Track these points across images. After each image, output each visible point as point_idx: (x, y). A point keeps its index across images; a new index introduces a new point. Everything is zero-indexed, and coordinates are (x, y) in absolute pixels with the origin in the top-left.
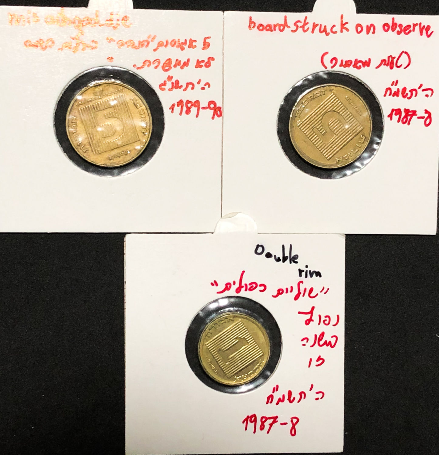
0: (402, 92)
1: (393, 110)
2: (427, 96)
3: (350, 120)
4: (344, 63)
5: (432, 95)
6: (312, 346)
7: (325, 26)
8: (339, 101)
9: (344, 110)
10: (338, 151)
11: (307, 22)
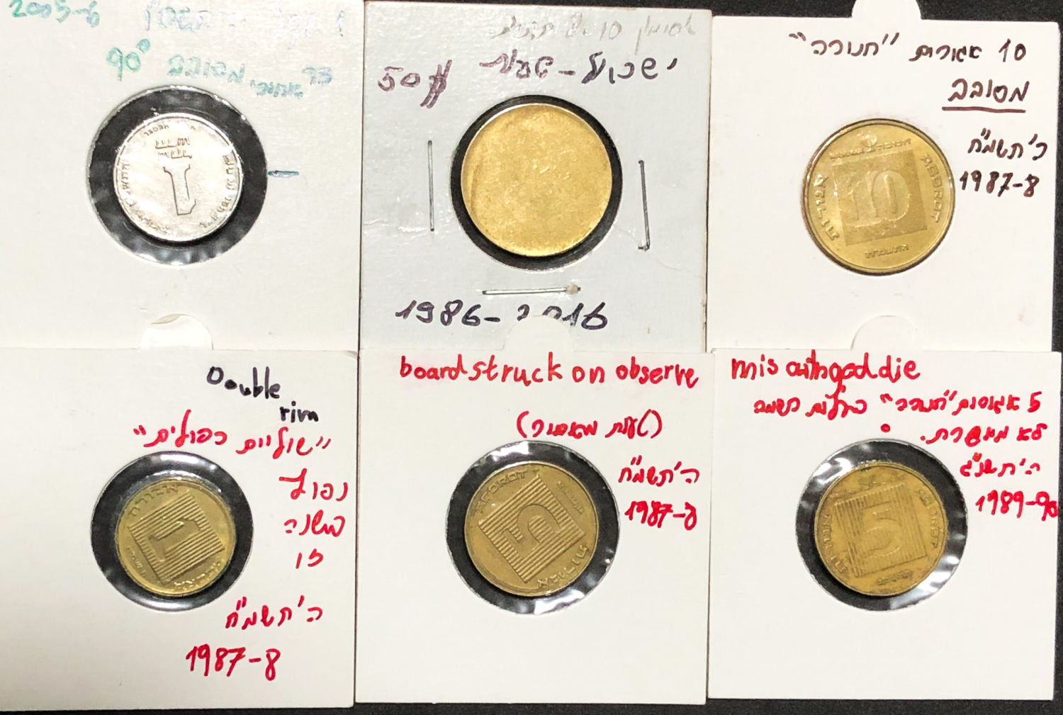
0: (648, 474)
1: (634, 504)
2: (689, 481)
3: (563, 521)
4: (554, 429)
5: (696, 480)
6: (301, 534)
7: (524, 371)
8: (547, 489)
9: (554, 505)
10: (543, 569)
11: (494, 364)
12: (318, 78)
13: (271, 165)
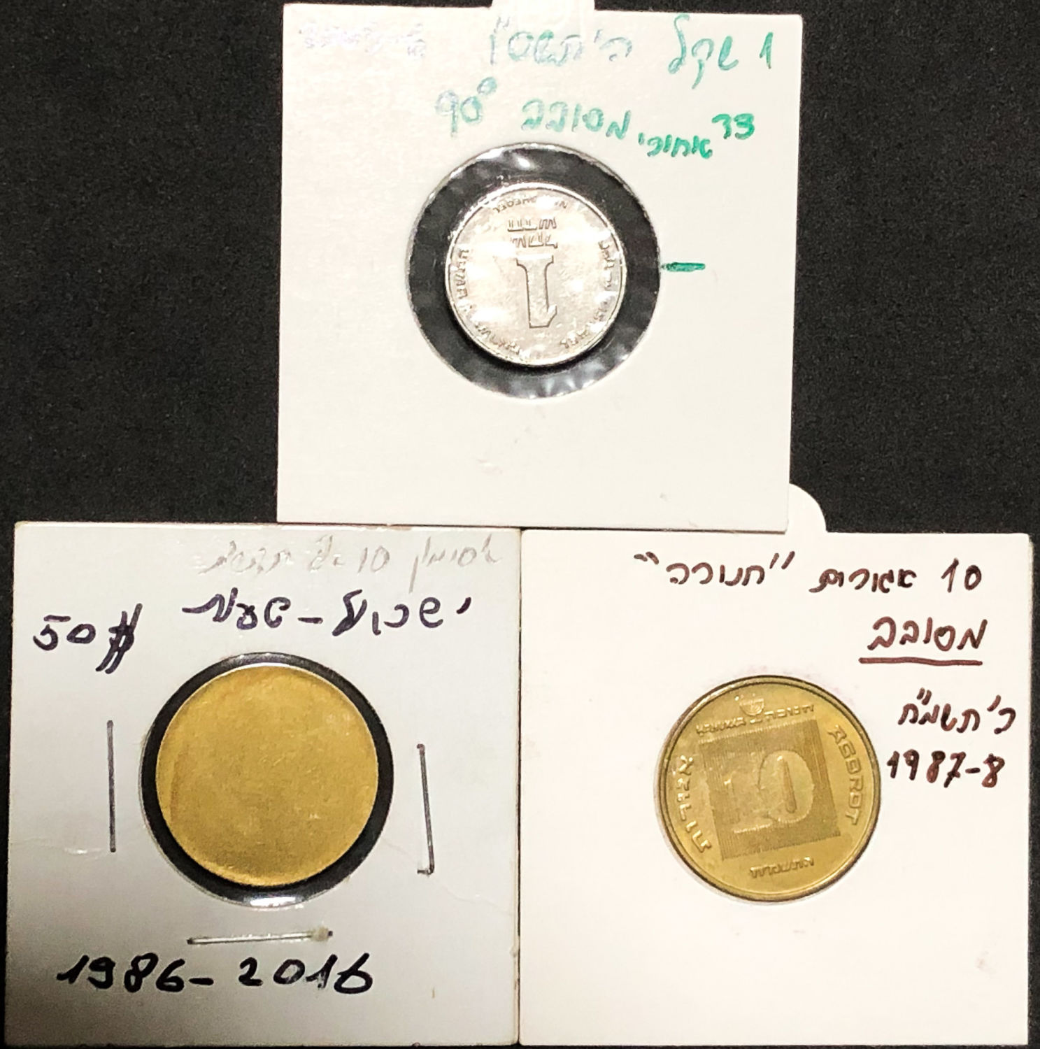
12: (735, 128)
13: (666, 255)
